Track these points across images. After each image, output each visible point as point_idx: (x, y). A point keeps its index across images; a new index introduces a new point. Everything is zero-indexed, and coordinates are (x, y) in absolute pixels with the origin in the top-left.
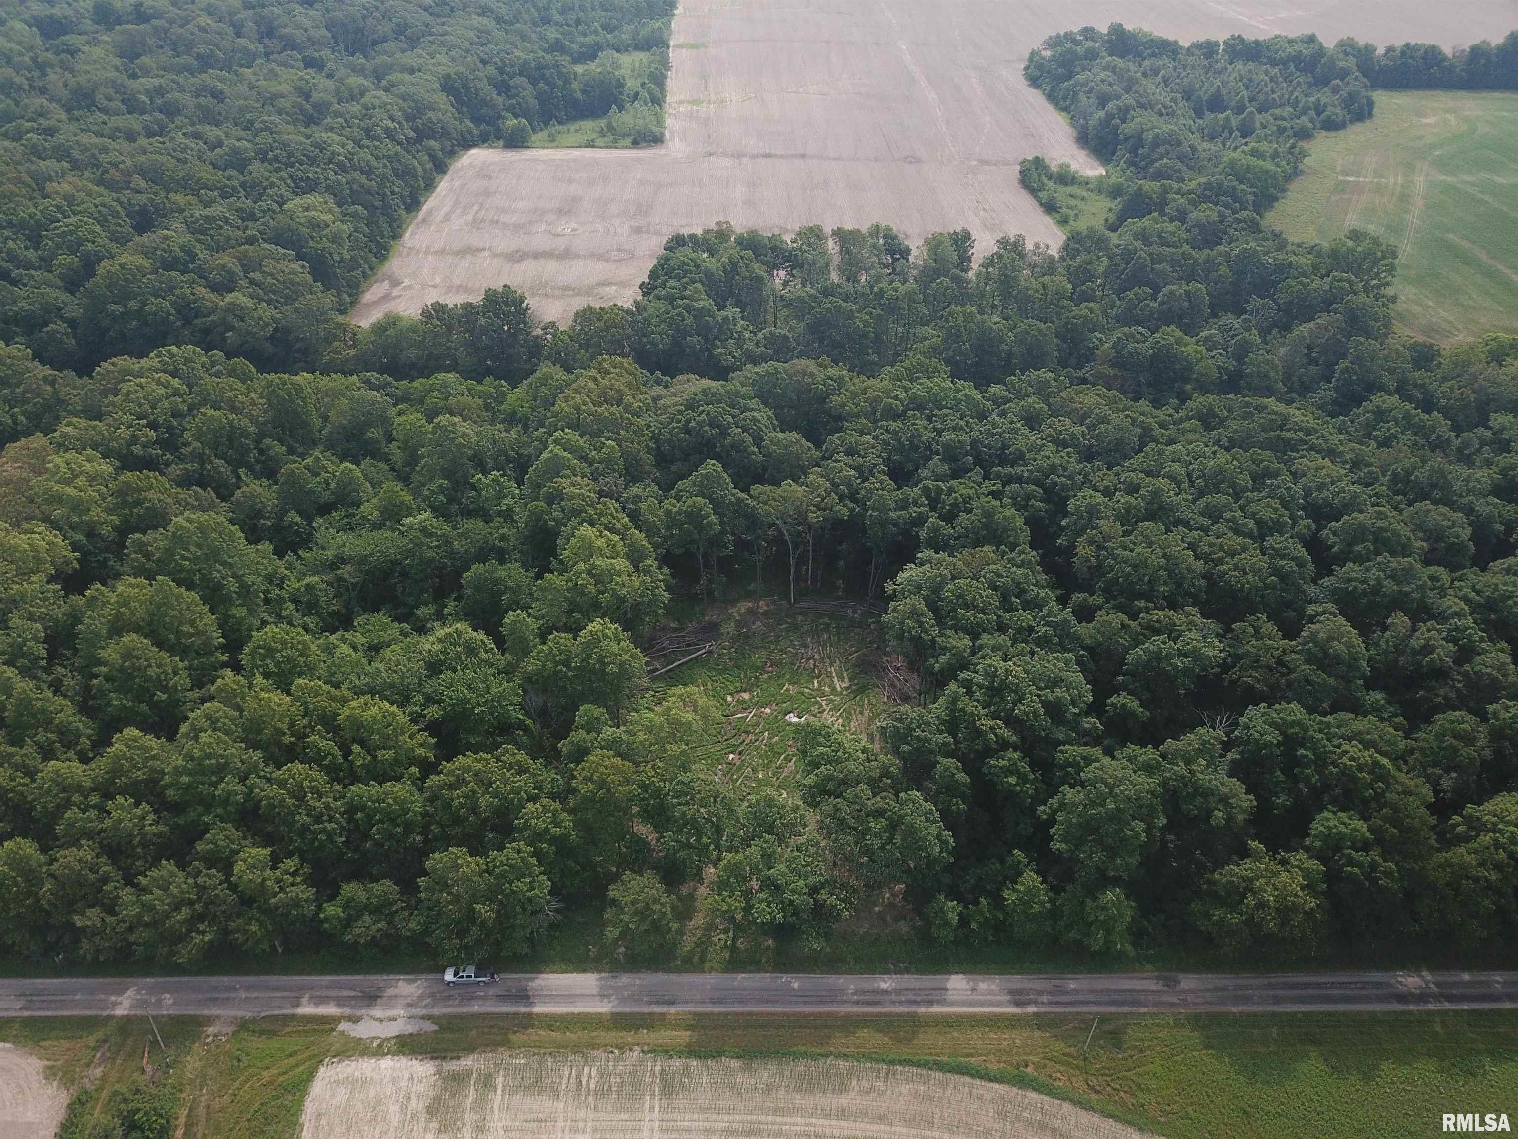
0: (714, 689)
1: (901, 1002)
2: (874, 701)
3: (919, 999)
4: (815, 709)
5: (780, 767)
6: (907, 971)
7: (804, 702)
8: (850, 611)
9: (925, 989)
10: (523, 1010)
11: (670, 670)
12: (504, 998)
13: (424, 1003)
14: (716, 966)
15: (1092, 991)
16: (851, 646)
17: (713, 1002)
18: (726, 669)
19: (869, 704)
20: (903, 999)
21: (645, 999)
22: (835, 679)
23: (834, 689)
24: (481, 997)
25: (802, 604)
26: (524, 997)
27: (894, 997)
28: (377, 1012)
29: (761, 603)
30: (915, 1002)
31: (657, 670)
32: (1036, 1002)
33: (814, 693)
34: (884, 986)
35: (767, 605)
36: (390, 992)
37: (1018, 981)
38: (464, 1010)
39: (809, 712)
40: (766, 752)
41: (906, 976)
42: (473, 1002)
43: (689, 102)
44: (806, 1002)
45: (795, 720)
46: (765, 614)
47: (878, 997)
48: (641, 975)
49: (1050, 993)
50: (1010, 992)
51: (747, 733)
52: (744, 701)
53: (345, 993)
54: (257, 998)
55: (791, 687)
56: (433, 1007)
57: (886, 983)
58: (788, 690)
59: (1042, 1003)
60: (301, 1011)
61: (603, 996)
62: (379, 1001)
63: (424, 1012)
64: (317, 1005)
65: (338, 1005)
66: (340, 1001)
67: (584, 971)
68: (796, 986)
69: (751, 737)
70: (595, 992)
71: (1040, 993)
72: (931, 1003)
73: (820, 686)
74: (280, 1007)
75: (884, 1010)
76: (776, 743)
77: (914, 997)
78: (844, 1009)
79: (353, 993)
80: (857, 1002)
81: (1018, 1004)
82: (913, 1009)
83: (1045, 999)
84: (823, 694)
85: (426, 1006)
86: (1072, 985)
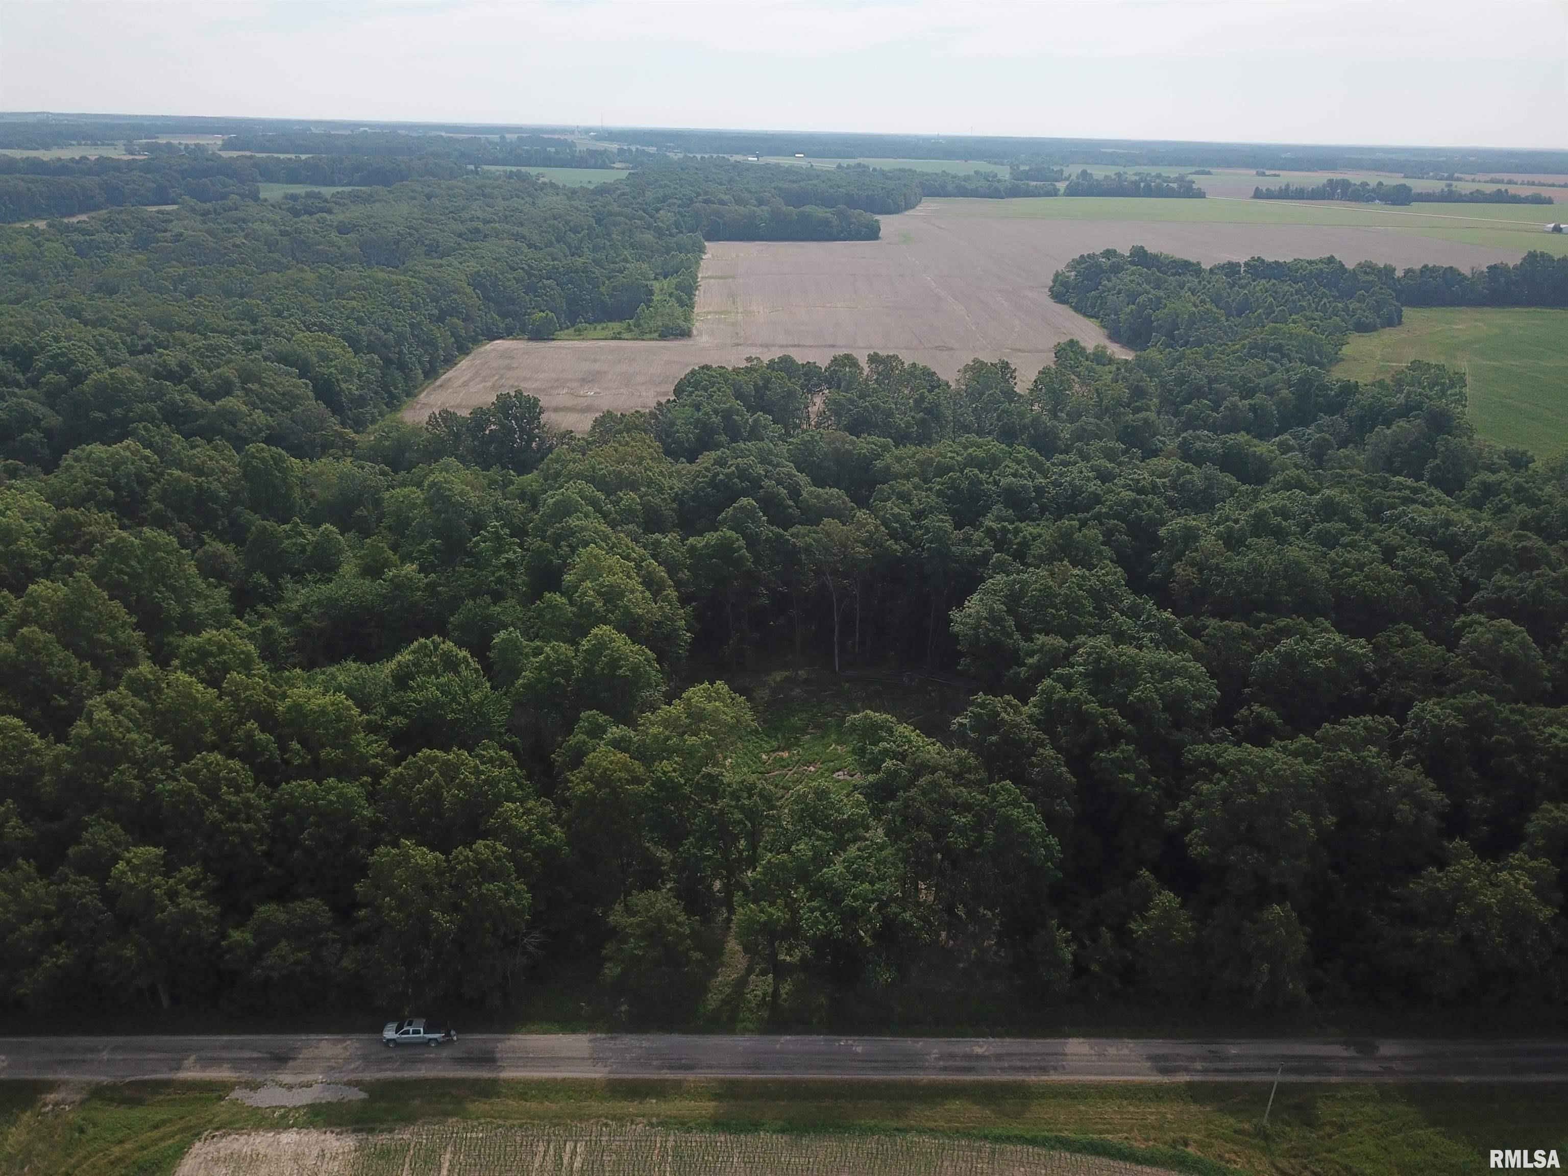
1: (1003, 1069)
3: (1027, 1065)
6: (1009, 1035)
9: (1035, 1054)
10: (486, 1074)
12: (461, 1061)
13: (352, 1066)
14: (750, 1026)
15: (1263, 1057)
17: (748, 1067)
20: (1006, 1065)
21: (655, 1063)
24: (428, 1060)
25: (849, 672)
26: (488, 1059)
27: (993, 1063)
28: (287, 1078)
29: (801, 672)
30: (1024, 1069)
32: (1187, 1070)
34: (978, 1050)
35: (808, 674)
36: (306, 1053)
37: (1159, 1047)
38: (406, 1074)
41: (1008, 1040)
42: (419, 1065)
43: (716, 313)
44: (875, 1068)
46: (806, 682)
47: (972, 1064)
48: (651, 1037)
49: (1204, 1059)
50: (1150, 1058)
52: (782, 759)
53: (247, 1054)
54: (123, 1060)
56: (363, 1070)
57: (981, 1047)
59: (1197, 1071)
60: (182, 1075)
61: (595, 1060)
62: (291, 1064)
63: (352, 1077)
64: (204, 1068)
65: (235, 1069)
66: (237, 1064)
67: (574, 1031)
68: (859, 1049)
70: (587, 1056)
71: (1193, 1059)
72: (1044, 1070)
74: (155, 1071)
75: (981, 1078)
77: (1019, 1064)
78: (924, 1077)
79: (255, 1055)
80: (945, 1069)
81: (1164, 1071)
82: (1019, 1077)
83: (1198, 1066)
85: (353, 1071)
86: (1234, 1050)
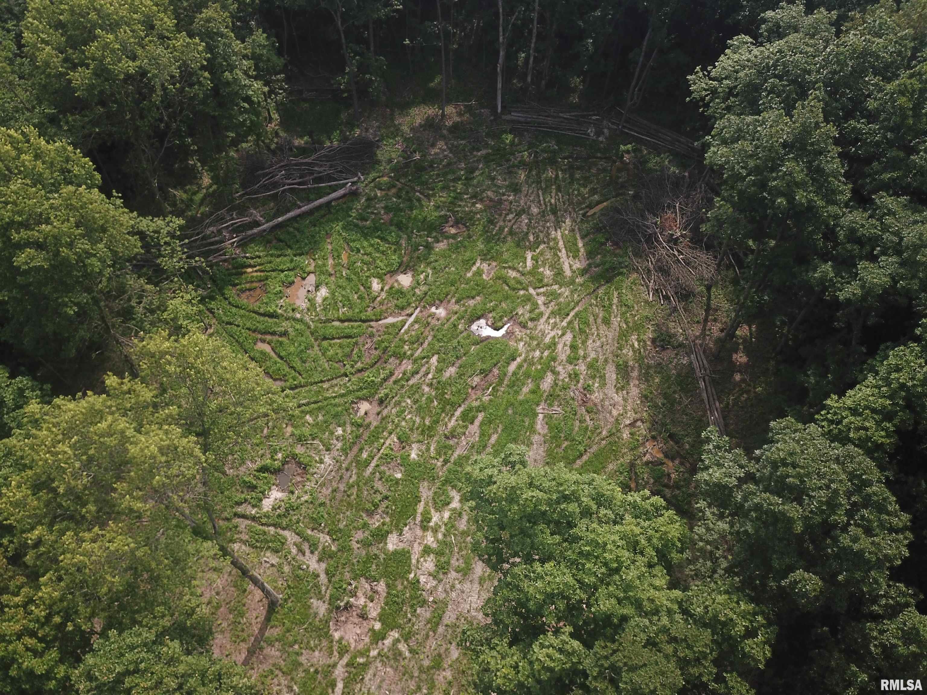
0: (350, 266)
2: (629, 298)
4: (523, 311)
5: (452, 435)
7: (506, 298)
8: (591, 131)
11: (279, 226)
16: (593, 191)
18: (376, 229)
19: (622, 303)
22: (563, 254)
23: (559, 273)
25: (515, 116)
29: (450, 110)
31: (257, 224)
33: (525, 280)
35: (460, 114)
39: (513, 317)
40: (430, 400)
45: (488, 332)
46: (455, 128)
51: (401, 357)
52: (401, 293)
55: (485, 266)
58: (479, 273)
69: (407, 366)
73: (535, 267)
76: (450, 383)
84: (540, 283)
